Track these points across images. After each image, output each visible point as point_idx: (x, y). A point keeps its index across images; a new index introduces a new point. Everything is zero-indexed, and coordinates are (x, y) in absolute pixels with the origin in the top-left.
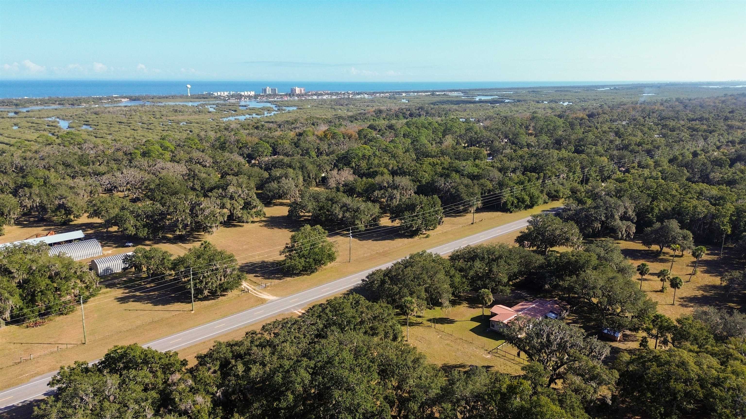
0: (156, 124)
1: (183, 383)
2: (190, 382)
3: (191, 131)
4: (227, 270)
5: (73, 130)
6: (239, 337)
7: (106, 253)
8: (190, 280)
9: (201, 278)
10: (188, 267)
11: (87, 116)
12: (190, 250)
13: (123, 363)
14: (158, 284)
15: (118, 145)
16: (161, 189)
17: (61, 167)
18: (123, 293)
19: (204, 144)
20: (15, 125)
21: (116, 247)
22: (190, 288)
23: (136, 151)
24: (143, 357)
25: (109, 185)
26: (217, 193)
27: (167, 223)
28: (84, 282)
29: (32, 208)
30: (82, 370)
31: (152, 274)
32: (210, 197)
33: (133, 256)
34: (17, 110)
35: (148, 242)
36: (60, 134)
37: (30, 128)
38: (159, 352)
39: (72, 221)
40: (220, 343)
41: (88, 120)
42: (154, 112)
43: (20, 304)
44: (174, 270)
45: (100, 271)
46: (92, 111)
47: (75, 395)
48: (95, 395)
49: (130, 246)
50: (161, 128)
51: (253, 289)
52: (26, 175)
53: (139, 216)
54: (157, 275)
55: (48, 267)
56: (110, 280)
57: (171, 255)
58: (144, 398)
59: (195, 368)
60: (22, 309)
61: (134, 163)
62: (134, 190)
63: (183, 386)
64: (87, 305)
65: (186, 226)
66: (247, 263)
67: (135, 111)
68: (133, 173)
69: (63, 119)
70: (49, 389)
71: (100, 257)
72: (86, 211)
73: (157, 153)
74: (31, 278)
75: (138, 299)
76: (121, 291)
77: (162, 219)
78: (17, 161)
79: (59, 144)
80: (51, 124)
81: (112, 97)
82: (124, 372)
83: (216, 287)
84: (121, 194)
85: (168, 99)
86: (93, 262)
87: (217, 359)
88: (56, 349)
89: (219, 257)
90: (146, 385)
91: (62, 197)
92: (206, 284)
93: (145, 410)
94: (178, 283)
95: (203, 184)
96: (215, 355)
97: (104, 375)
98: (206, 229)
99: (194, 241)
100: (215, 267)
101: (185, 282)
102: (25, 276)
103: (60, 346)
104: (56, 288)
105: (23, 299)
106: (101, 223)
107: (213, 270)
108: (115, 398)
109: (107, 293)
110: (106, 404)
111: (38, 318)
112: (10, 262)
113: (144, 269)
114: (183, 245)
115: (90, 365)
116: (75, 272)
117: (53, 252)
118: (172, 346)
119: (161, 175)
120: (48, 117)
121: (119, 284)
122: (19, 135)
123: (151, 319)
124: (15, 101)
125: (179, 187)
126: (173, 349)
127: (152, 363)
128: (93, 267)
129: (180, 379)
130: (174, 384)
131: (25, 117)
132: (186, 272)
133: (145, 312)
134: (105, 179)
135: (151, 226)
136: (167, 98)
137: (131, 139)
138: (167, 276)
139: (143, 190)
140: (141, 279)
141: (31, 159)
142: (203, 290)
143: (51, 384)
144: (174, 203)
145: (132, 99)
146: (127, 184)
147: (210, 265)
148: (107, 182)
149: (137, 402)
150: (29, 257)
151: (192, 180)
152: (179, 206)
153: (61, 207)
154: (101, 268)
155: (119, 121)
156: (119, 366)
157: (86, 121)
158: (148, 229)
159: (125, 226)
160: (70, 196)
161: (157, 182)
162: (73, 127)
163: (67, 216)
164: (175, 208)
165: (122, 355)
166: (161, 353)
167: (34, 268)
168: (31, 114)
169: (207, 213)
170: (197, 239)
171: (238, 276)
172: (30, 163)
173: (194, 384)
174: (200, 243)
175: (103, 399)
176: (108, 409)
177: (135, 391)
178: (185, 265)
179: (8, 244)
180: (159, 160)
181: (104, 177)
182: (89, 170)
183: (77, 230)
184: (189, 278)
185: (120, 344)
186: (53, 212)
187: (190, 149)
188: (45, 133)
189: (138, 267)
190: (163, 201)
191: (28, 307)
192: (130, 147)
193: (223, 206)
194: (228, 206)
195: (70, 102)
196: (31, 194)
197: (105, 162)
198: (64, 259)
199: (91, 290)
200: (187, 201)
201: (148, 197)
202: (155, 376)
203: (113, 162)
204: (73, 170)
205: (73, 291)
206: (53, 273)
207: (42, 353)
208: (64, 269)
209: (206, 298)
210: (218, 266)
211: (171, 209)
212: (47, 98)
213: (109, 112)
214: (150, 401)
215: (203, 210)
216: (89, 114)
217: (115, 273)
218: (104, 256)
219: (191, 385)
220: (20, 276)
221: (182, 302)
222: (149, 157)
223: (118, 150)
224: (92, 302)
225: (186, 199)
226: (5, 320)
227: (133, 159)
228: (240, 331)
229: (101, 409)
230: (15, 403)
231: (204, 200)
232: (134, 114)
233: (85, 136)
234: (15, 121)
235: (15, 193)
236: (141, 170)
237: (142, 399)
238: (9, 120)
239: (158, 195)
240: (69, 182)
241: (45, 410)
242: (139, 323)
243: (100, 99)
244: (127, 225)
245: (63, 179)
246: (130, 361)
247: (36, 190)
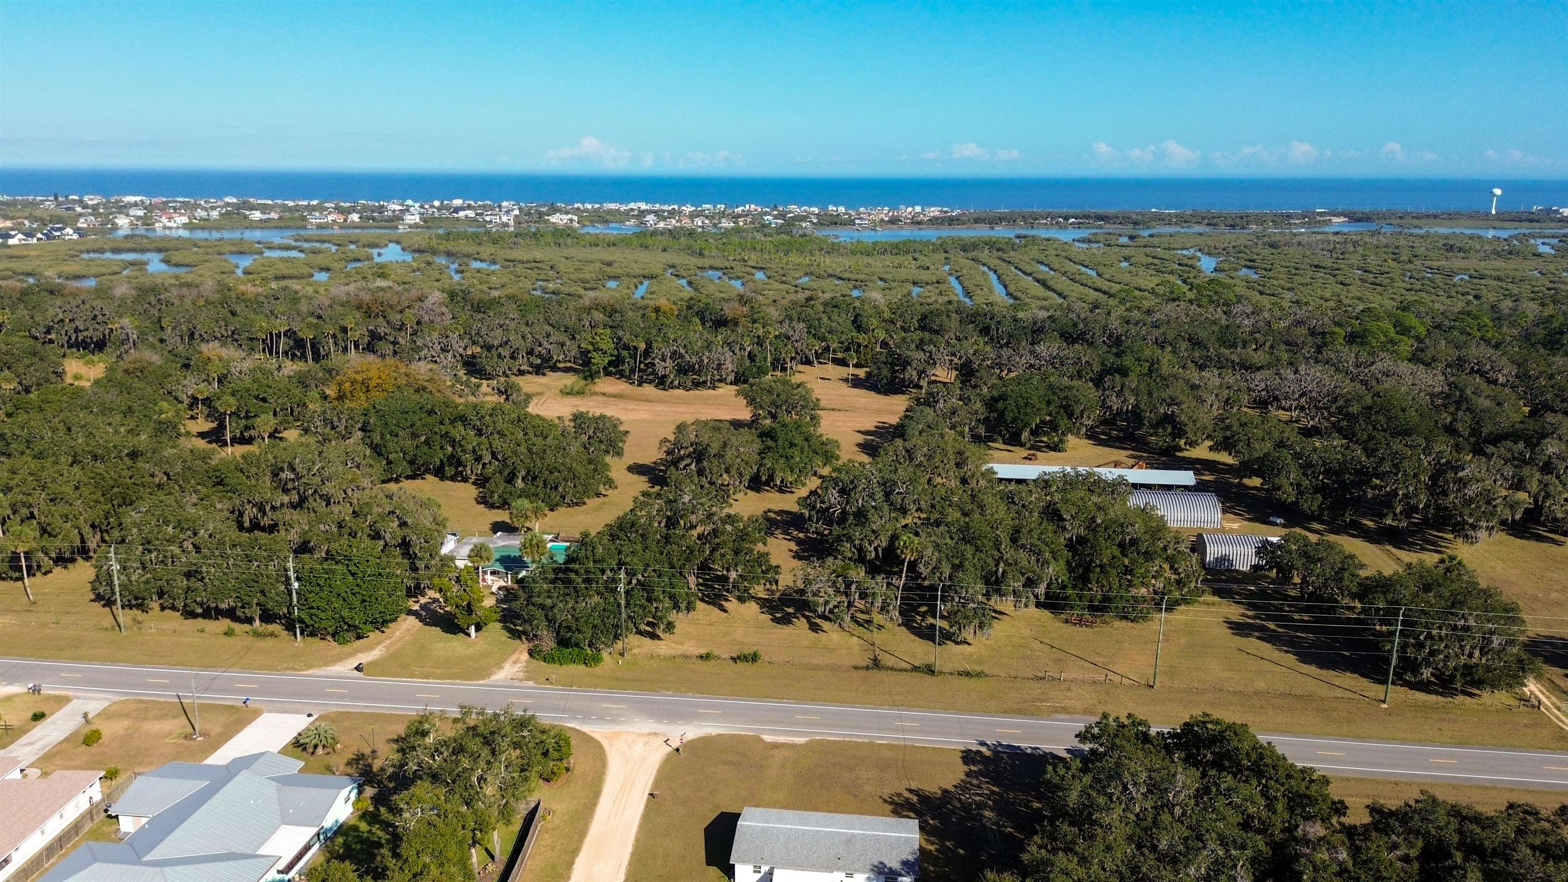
0: (1396, 275)
1: (1328, 850)
2: (1343, 855)
3: (1477, 297)
4: (1494, 637)
5: (1221, 276)
6: (1490, 805)
7: (1227, 525)
8: (1392, 633)
9: (1422, 638)
10: (1397, 602)
11: (1255, 250)
12: (1409, 566)
13: (1213, 753)
14: (1317, 620)
15: (1301, 313)
16: (1373, 418)
17: (1184, 345)
18: (1243, 615)
19: (1505, 329)
20: (1126, 259)
21: (1249, 520)
22: (1390, 651)
23: (1337, 329)
24: (1254, 756)
25: (1264, 393)
26: (1510, 450)
27: (1369, 495)
28: (1175, 571)
29: (1119, 412)
30: (1137, 735)
31: (1311, 594)
32: (1489, 457)
33: (1279, 546)
34: (1134, 232)
35: (1316, 526)
36: (1197, 281)
37: (1147, 266)
38: (1290, 761)
39: (1181, 450)
40: (1434, 800)
41: (1255, 257)
42: (1397, 247)
43: (1064, 578)
44: (1361, 601)
45: (1209, 558)
46: (1266, 239)
47: (1115, 774)
48: (1150, 791)
49: (1277, 525)
50: (1404, 285)
51: (1554, 704)
52: (1123, 352)
53: (1309, 465)
54: (1320, 599)
55: (1122, 525)
56: (1224, 581)
57: (1362, 566)
58: (1239, 841)
59: (1360, 830)
60: (1064, 587)
61: (1328, 354)
62: (1314, 411)
63: (1326, 857)
64: (1170, 616)
65: (1410, 510)
66: (1553, 637)
67: (1355, 244)
68: (1318, 374)
69: (1209, 254)
70: (1076, 744)
71: (1215, 531)
72: (1209, 437)
73: (1383, 339)
74: (1090, 537)
75: (1270, 637)
76: (1241, 610)
77: (1358, 484)
78: (1115, 324)
79: (1191, 302)
80: (1185, 261)
81: (1314, 212)
82: (1212, 772)
83: (1455, 669)
84: (1284, 415)
85: (1438, 221)
86: (1200, 536)
87: (1418, 833)
88: (1102, 678)
89: (1480, 602)
90: (1249, 816)
91: (1173, 402)
92: (1432, 653)
93: (1235, 866)
94: (1364, 630)
95: (1477, 423)
96: (1416, 823)
97: (1173, 761)
98: (1461, 530)
99: (1423, 549)
100: (1462, 622)
101: (1381, 634)
102: (1082, 531)
103: (1110, 674)
104: (1127, 567)
105: (1071, 569)
106: (1232, 465)
107: (1455, 628)
108: (1184, 814)
109: (1213, 604)
110: (1165, 817)
111: (1086, 612)
112: (1065, 501)
113: (1297, 580)
114: (1394, 550)
115: (1153, 731)
116: (1165, 548)
117: (1136, 501)
118: (1321, 761)
119: (1380, 388)
120: (1182, 249)
121: (1239, 594)
122: (1127, 278)
123: (1288, 688)
124: (1134, 216)
125: (1417, 419)
126: (1321, 768)
127: (1271, 778)
128: (1198, 546)
129: (1322, 839)
130: (1307, 842)
131: (1145, 246)
132: (1388, 612)
133: (1278, 668)
134: (1259, 380)
135: (1331, 493)
136: (1435, 217)
137: (1332, 304)
138: (1342, 608)
139: (1331, 414)
140: (1286, 597)
141: (1136, 324)
142: (1419, 666)
143: (1082, 737)
144: (1397, 453)
145: (1354, 218)
146: (1301, 396)
147: (1452, 614)
148: (1263, 385)
149: (1223, 841)
150: (1095, 499)
151: (1452, 409)
152: (1405, 464)
153: (1168, 419)
154: (1213, 552)
155: (1316, 263)
156: (1205, 756)
157: (1250, 261)
158: (1324, 498)
159: (1277, 480)
160: (1188, 403)
161: (1368, 400)
162: (1223, 271)
163: (1174, 440)
164: (1396, 466)
165: (1214, 736)
166: (1292, 765)
167: (1099, 521)
168: (1155, 241)
169: (1472, 490)
170: (1433, 545)
171: (1520, 661)
172: (1133, 330)
173: (1351, 863)
174: (1436, 557)
175: (1162, 806)
176: (1166, 829)
177: (1224, 818)
178: (1390, 596)
179: (1068, 469)
180: (1382, 355)
181: (1259, 376)
182: (1235, 358)
183: (1186, 469)
184: (1392, 628)
185: (1216, 714)
186: (1152, 426)
187: (1464, 338)
188: (1172, 278)
189: (1285, 572)
190: (1371, 445)
191: (1074, 587)
192: (1326, 320)
193: (1518, 484)
194: (1534, 486)
195: (1230, 221)
196: (1123, 386)
197: (1268, 344)
198: (1151, 517)
199: (1186, 590)
200: (1430, 454)
201: (1340, 430)
202: (1270, 807)
203: (1283, 347)
204: (1205, 353)
205: (1153, 581)
206: (1128, 538)
207: (1080, 676)
208: (1147, 537)
209: (1423, 687)
210: (1472, 623)
211: (1386, 467)
212: (1189, 212)
213: (1299, 244)
214: (1249, 852)
215: (1463, 483)
216: (1259, 247)
217: (1236, 571)
218: (1223, 531)
219: (1344, 862)
220: (1075, 529)
221: (1363, 675)
222: (1362, 344)
223: (1299, 323)
224: (1182, 614)
225: (1427, 451)
226: (1036, 597)
227: (1325, 344)
228: (1494, 793)
229: (1154, 823)
230: (1023, 745)
231: (1471, 461)
232: (1352, 249)
233: (1241, 290)
234: (1127, 252)
235: (1098, 382)
236: (1338, 370)
237: (1234, 841)
238: (1117, 249)
239: (1362, 430)
240: (1194, 375)
241: (1063, 778)
242: (1261, 685)
243: (1289, 216)
244: (1282, 481)
245: (1184, 367)
246: (1227, 755)
247: (1132, 381)
